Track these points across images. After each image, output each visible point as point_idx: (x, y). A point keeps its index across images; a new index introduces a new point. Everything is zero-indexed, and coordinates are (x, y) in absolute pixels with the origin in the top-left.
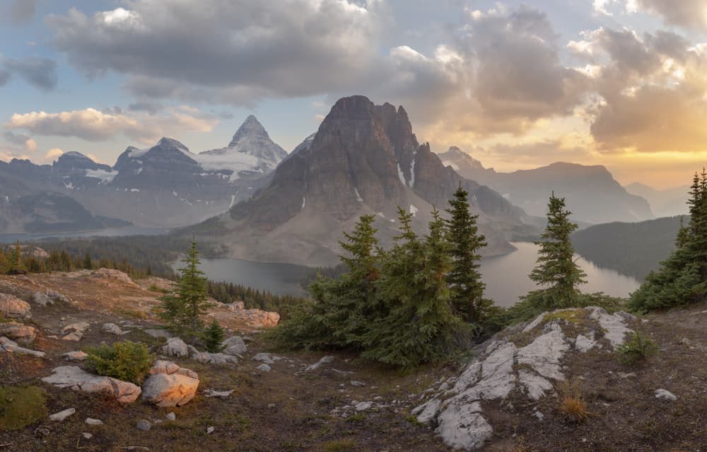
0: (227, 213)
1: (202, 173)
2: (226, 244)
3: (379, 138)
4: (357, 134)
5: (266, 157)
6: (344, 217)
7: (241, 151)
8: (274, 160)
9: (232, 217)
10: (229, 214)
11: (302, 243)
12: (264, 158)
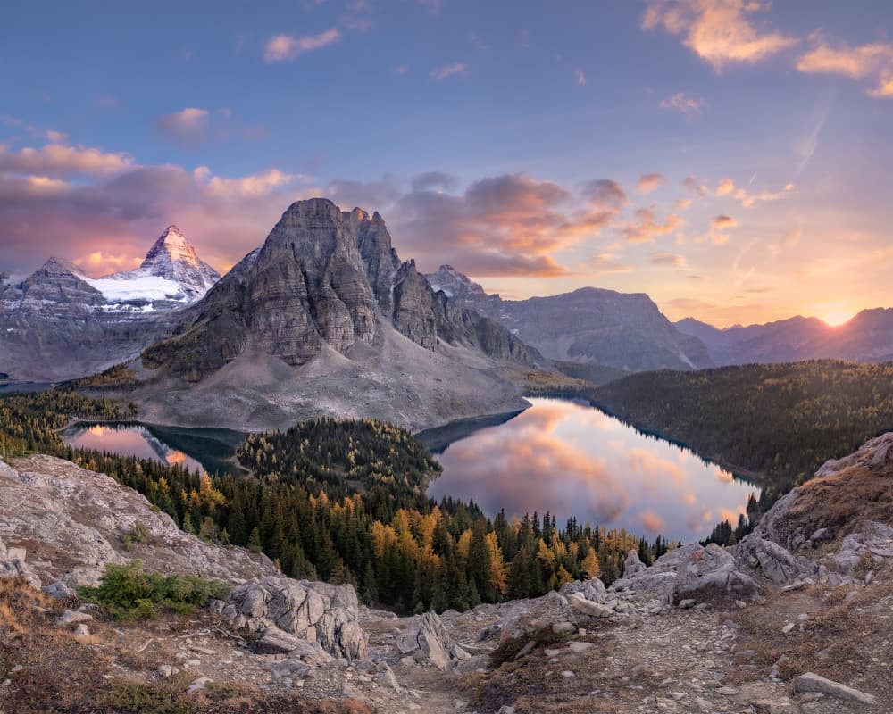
0: (137, 358)
1: (104, 304)
2: (135, 403)
3: (347, 253)
4: (317, 248)
5: (191, 280)
6: (298, 361)
7: (159, 274)
8: (201, 284)
9: (145, 365)
10: (140, 360)
11: (240, 398)
12: (189, 283)
